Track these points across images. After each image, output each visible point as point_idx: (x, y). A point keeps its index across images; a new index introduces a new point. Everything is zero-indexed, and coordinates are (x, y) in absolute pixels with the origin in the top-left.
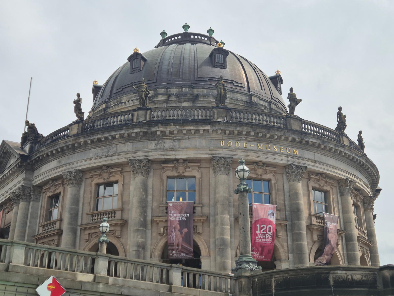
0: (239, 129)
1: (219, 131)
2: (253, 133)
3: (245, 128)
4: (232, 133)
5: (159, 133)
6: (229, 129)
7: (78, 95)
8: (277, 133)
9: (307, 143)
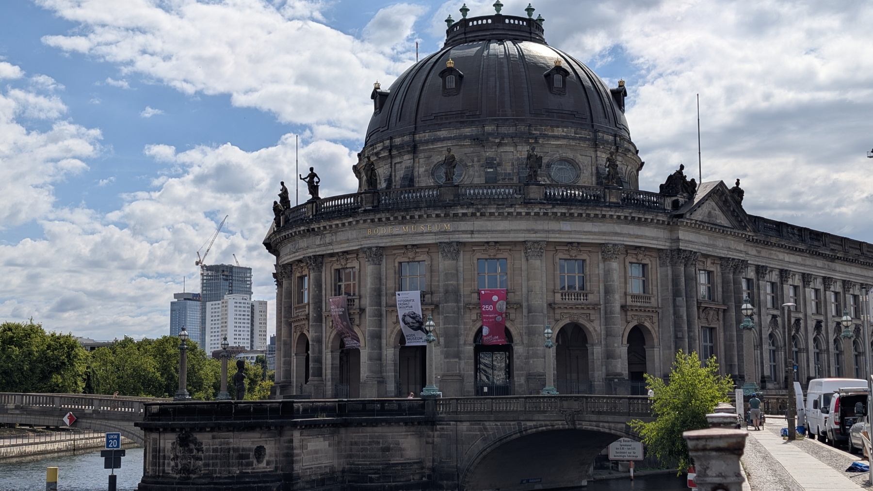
0: (379, 216)
2: (392, 218)
3: (383, 215)
4: (373, 220)
5: (316, 229)
6: (370, 218)
8: (416, 213)
9: (455, 215)
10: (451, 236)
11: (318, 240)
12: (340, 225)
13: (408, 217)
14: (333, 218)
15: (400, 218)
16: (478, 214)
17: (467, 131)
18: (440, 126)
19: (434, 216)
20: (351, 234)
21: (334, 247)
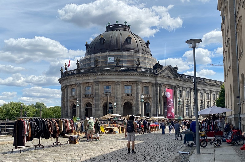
2: (82, 76)
6: (77, 76)
8: (88, 74)
9: (97, 75)
10: (97, 80)
14: (70, 76)
16: (103, 74)
19: (92, 75)
20: (73, 80)
21: (70, 83)
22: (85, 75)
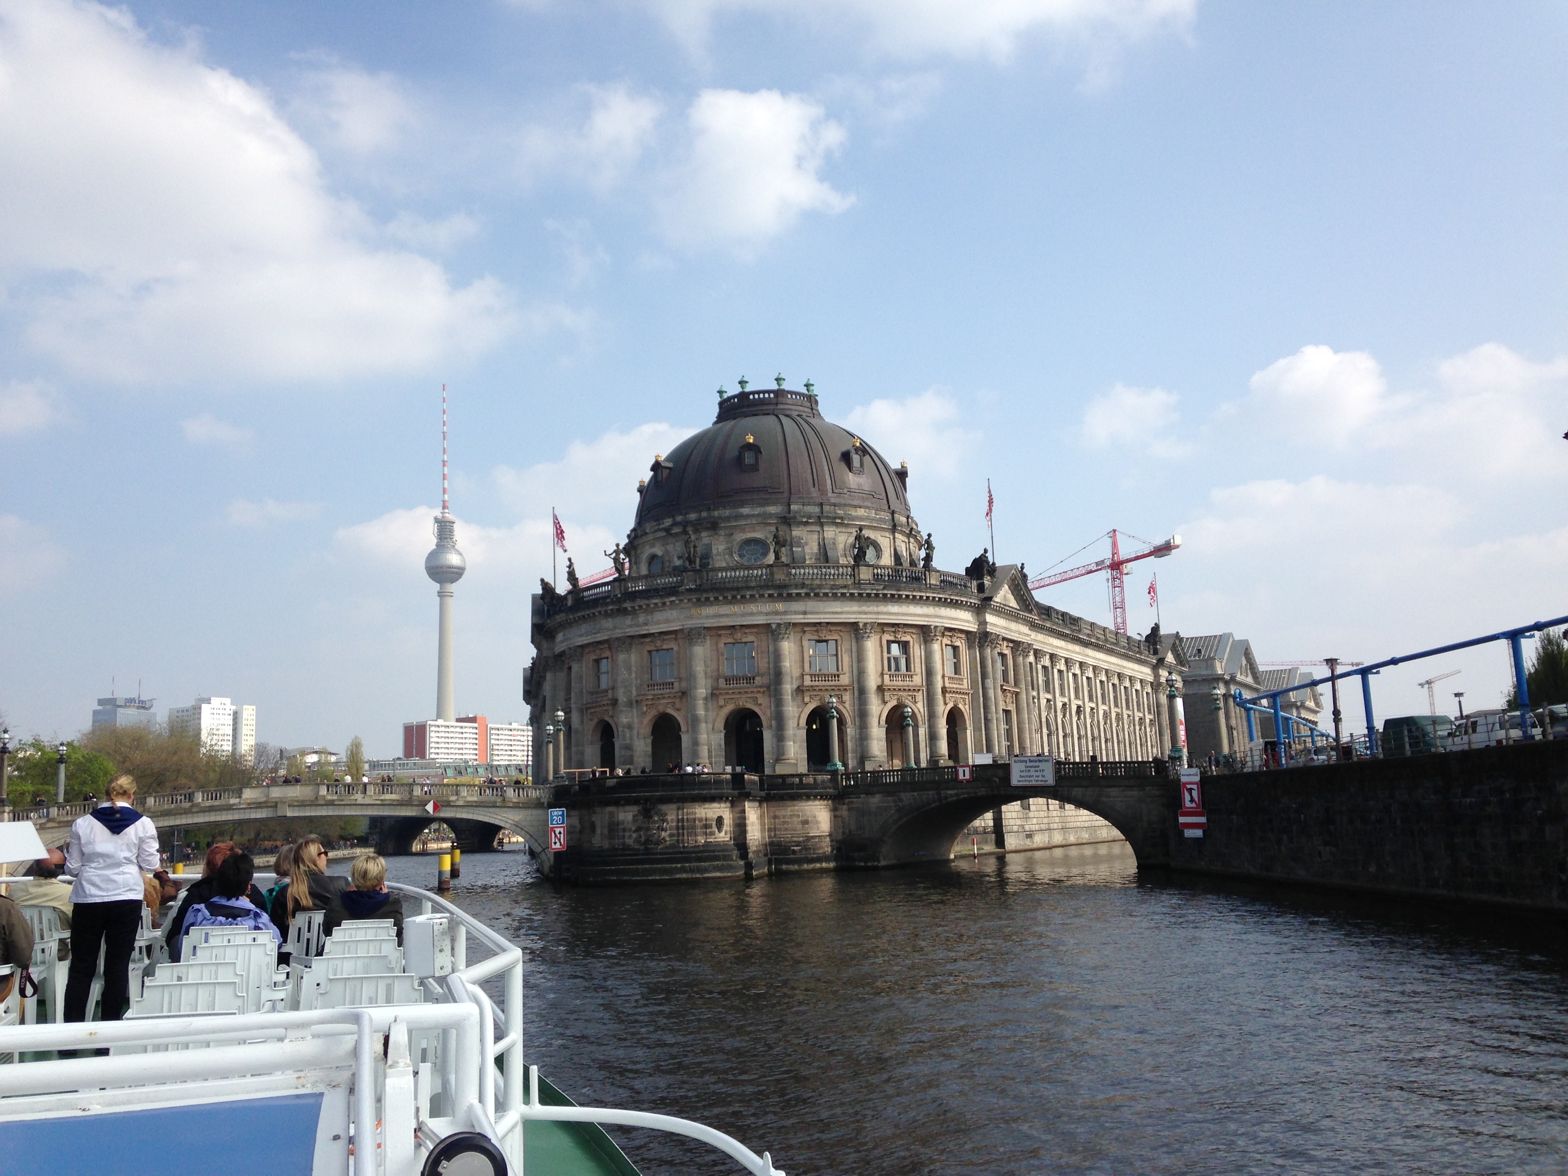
0: (705, 595)
1: (685, 601)
2: (720, 598)
3: (711, 595)
4: (698, 600)
5: (629, 609)
6: (696, 597)
7: (570, 560)
8: (748, 594)
9: (790, 595)
10: (783, 617)
11: (628, 621)
12: (660, 605)
13: (739, 597)
14: (652, 597)
15: (730, 598)
16: (812, 594)
17: (772, 509)
18: (743, 504)
19: (766, 595)
20: (673, 614)
21: (650, 628)
22: (734, 597)
